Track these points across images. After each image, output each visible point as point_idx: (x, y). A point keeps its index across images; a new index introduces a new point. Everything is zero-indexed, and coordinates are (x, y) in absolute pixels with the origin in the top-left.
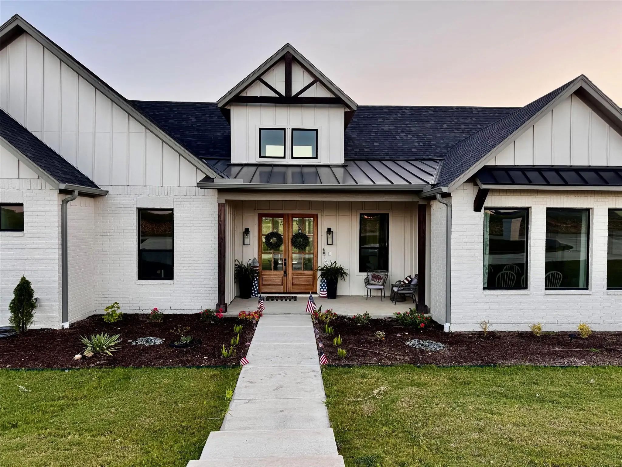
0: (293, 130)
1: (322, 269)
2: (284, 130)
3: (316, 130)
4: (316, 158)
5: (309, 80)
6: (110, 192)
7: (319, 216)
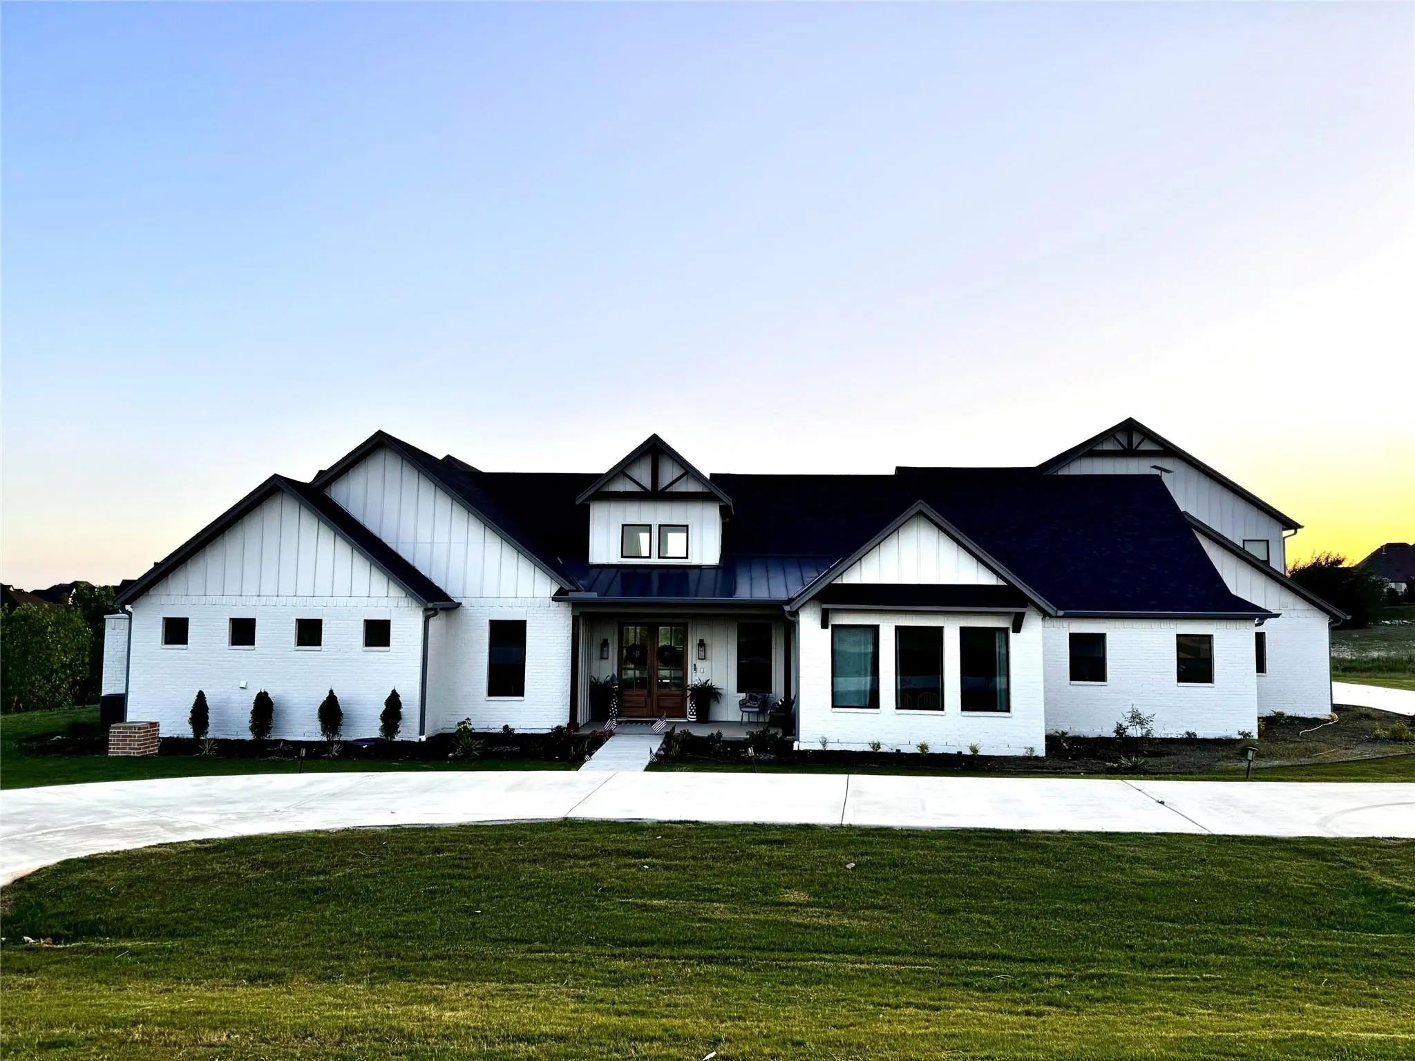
0: (660, 526)
1: (692, 689)
2: (650, 526)
3: (687, 526)
4: (687, 557)
5: (679, 474)
6: (463, 604)
7: (690, 626)
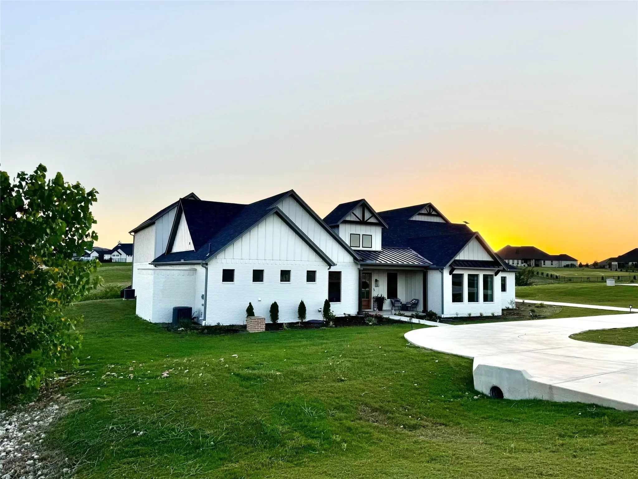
0: (363, 235)
1: (373, 298)
2: (359, 235)
3: (371, 235)
4: (371, 248)
5: (370, 215)
7: (373, 274)
